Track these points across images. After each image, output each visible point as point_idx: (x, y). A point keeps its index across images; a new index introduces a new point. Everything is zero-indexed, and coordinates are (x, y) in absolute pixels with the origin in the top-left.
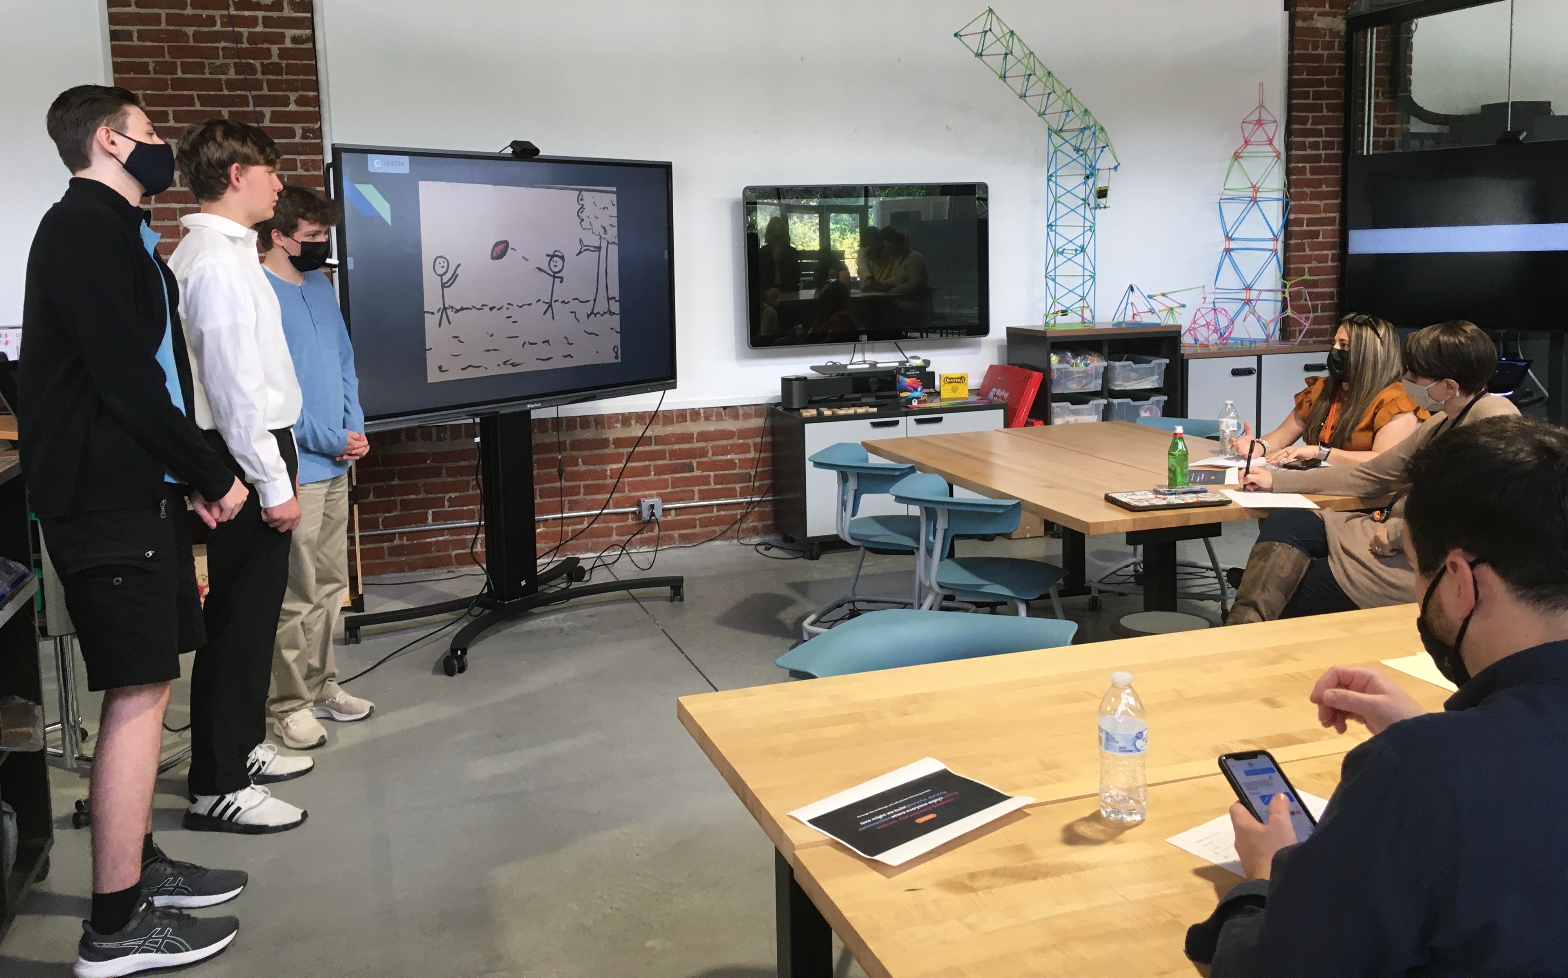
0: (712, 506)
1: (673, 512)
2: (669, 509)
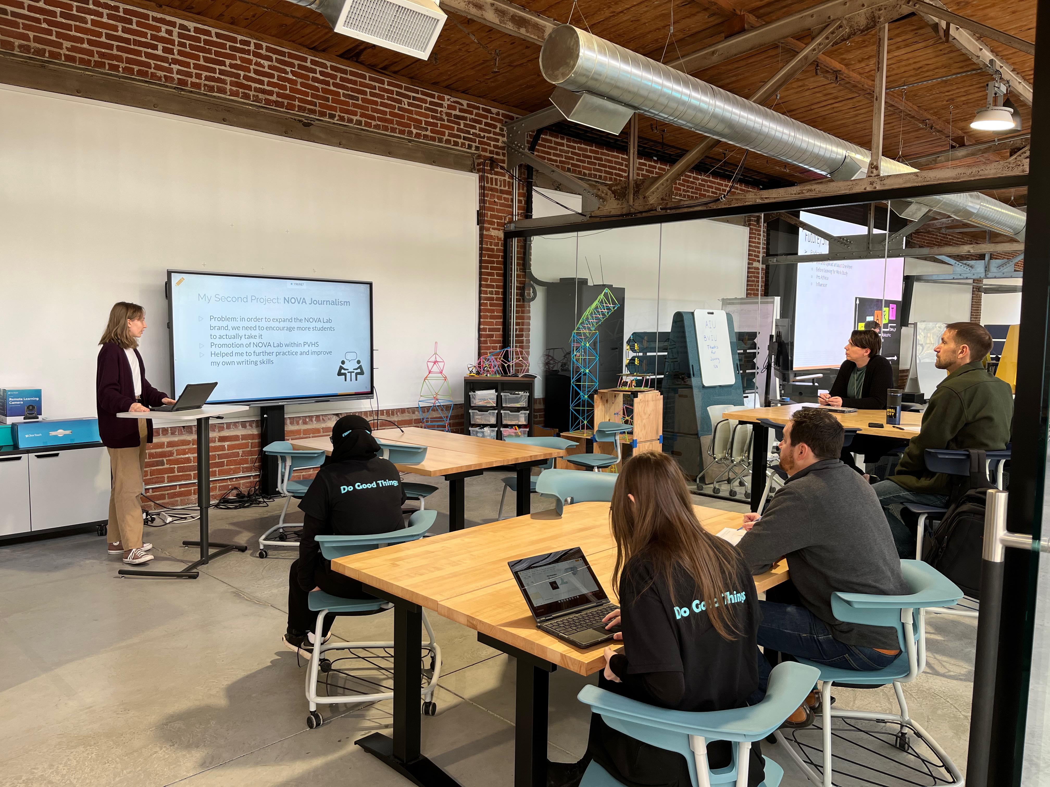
0: (176, 485)
1: (151, 490)
2: (149, 489)
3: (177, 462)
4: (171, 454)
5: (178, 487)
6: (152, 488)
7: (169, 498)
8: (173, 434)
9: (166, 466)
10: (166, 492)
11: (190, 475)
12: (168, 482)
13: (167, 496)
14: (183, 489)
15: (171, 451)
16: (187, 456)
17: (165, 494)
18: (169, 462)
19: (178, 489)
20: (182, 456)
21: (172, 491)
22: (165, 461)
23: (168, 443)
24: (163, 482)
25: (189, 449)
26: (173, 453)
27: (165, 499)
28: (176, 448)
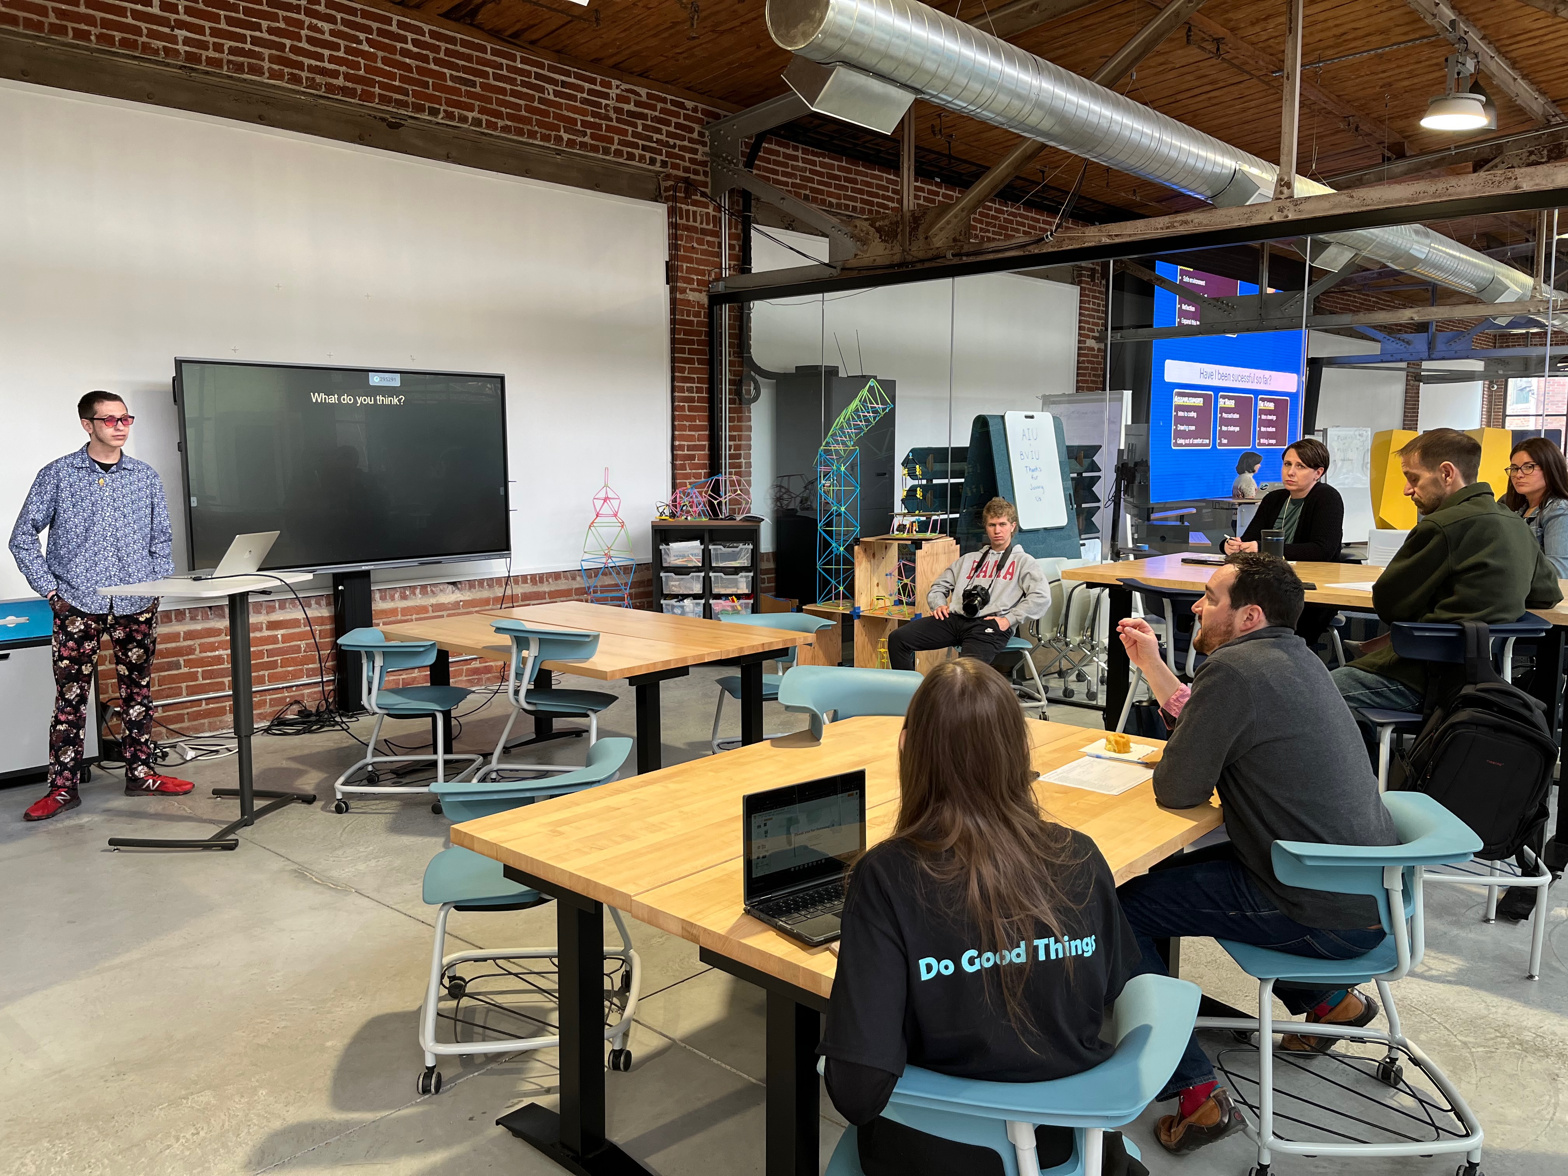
0: (201, 700)
3: (201, 662)
4: (190, 650)
5: (204, 702)
6: (163, 706)
7: (189, 720)
8: (193, 618)
9: (185, 670)
10: (186, 711)
11: (223, 683)
12: (188, 695)
13: (186, 716)
14: (212, 706)
15: (190, 646)
16: (217, 653)
17: (183, 715)
18: (188, 663)
19: (204, 706)
20: (209, 654)
21: (195, 709)
22: (182, 662)
23: (184, 632)
24: (179, 695)
25: (219, 642)
26: (195, 650)
27: (183, 721)
28: (198, 641)
